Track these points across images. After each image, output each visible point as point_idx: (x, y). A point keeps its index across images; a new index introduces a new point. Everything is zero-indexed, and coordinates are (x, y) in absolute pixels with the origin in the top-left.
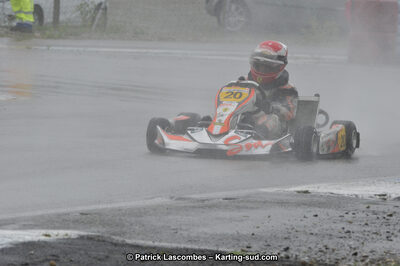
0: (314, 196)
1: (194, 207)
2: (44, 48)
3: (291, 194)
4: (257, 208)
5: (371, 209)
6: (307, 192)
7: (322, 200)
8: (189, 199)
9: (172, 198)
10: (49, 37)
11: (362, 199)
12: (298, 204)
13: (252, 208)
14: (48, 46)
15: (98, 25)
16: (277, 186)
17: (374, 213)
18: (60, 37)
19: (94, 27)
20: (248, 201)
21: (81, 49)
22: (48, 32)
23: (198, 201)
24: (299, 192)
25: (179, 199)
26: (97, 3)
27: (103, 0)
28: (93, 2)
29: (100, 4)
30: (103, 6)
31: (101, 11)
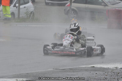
0: (96, 68)
1: (60, 72)
2: (16, 25)
3: (88, 67)
4: (79, 72)
5: (113, 71)
6: (94, 67)
7: (98, 69)
8: (59, 69)
9: (53, 69)
11: (110, 68)
12: (91, 70)
13: (77, 72)
15: (31, 18)
17: (114, 73)
18: (20, 22)
20: (76, 70)
21: (27, 25)
22: (16, 20)
23: (61, 69)
24: (91, 67)
25: (56, 69)
26: (31, 12)
27: (33, 10)
28: (30, 11)
29: (32, 12)
30: (33, 12)
31: (32, 14)
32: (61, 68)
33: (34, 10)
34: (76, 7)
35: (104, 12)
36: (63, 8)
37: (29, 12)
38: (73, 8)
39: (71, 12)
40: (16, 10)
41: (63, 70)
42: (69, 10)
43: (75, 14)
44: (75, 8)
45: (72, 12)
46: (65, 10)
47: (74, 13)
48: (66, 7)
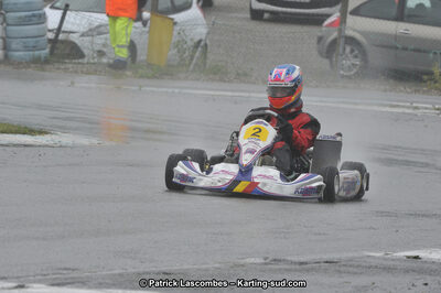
0: (426, 262)
2: (137, 88)
3: (399, 259)
4: (361, 274)
6: (417, 257)
7: (434, 266)
9: (265, 259)
10: (141, 77)
12: (407, 271)
13: (355, 273)
14: (141, 87)
15: (196, 64)
18: (154, 77)
19: (192, 67)
20: (351, 266)
21: (176, 91)
22: (140, 71)
23: (295, 263)
24: (409, 257)
25: (275, 260)
26: (196, 40)
27: (203, 37)
28: (192, 40)
29: (200, 41)
30: (202, 43)
31: (200, 49)
32: (295, 259)
33: (208, 33)
36: (315, 31)
37: (190, 43)
38: (349, 33)
39: (344, 50)
40: (141, 34)
41: (301, 263)
42: (334, 42)
43: (356, 57)
44: (358, 36)
45: (348, 49)
46: (320, 39)
47: (352, 51)
48: (324, 29)
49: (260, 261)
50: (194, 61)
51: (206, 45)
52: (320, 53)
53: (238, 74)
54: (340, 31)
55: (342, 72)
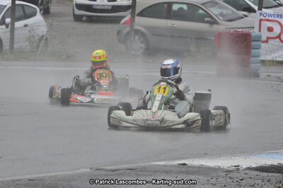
0: (191, 167)
2: (4, 68)
3: (171, 166)
5: (229, 175)
6: (184, 164)
7: (195, 170)
8: (103, 169)
9: (91, 169)
10: (6, 60)
11: (223, 169)
12: (179, 173)
14: (6, 66)
16: (164, 160)
17: (231, 178)
18: (14, 60)
19: (38, 52)
20: (144, 171)
21: (29, 68)
22: (6, 56)
23: (110, 170)
24: (179, 164)
25: (97, 169)
26: (41, 34)
27: (45, 33)
28: (37, 35)
29: (43, 36)
30: (44, 38)
31: (43, 41)
32: (109, 168)
33: (47, 31)
34: (144, 27)
35: (210, 38)
36: (115, 27)
37: (36, 38)
38: (137, 27)
39: (134, 38)
40: (5, 33)
41: (113, 171)
42: (128, 33)
43: (141, 42)
44: (142, 29)
45: (137, 38)
46: (119, 32)
47: (140, 39)
48: (121, 26)
49: (88, 170)
50: (40, 49)
51: (47, 39)
52: (119, 41)
53: (68, 56)
54: (132, 26)
55: (133, 52)
